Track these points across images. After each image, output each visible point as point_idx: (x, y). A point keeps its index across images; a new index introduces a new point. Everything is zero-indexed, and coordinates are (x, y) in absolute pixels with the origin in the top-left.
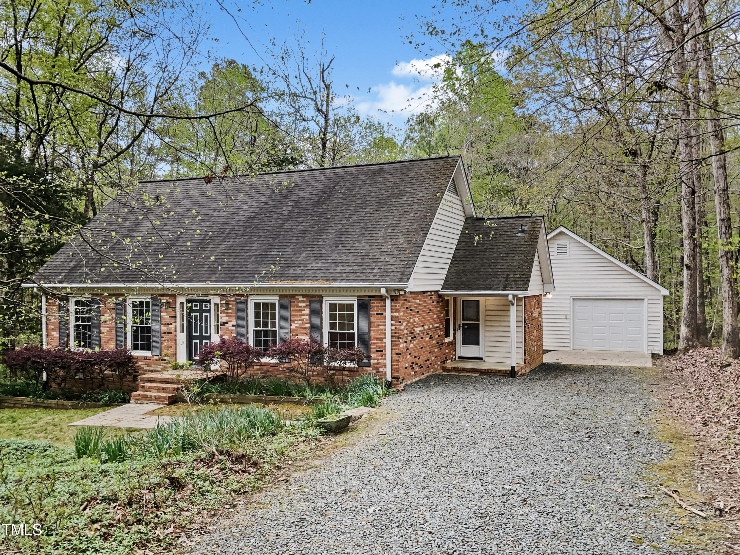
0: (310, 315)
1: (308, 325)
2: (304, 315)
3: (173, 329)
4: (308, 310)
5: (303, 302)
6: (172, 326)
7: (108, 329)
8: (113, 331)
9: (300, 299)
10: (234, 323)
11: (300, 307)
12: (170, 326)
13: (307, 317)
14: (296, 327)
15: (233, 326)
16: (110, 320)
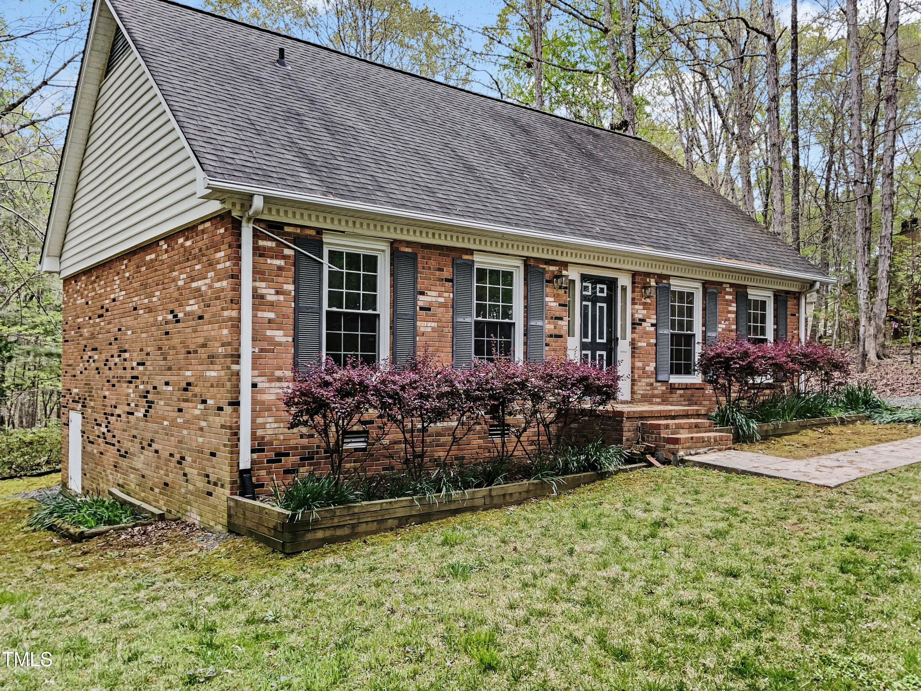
0: (737, 312)
1: (734, 327)
2: (730, 312)
3: (566, 328)
4: (735, 305)
5: (729, 293)
6: (563, 323)
7: (434, 325)
8: (448, 330)
9: (728, 290)
10: (654, 321)
11: (727, 300)
12: (560, 322)
13: (733, 316)
14: (723, 330)
15: (652, 325)
16: (441, 305)
